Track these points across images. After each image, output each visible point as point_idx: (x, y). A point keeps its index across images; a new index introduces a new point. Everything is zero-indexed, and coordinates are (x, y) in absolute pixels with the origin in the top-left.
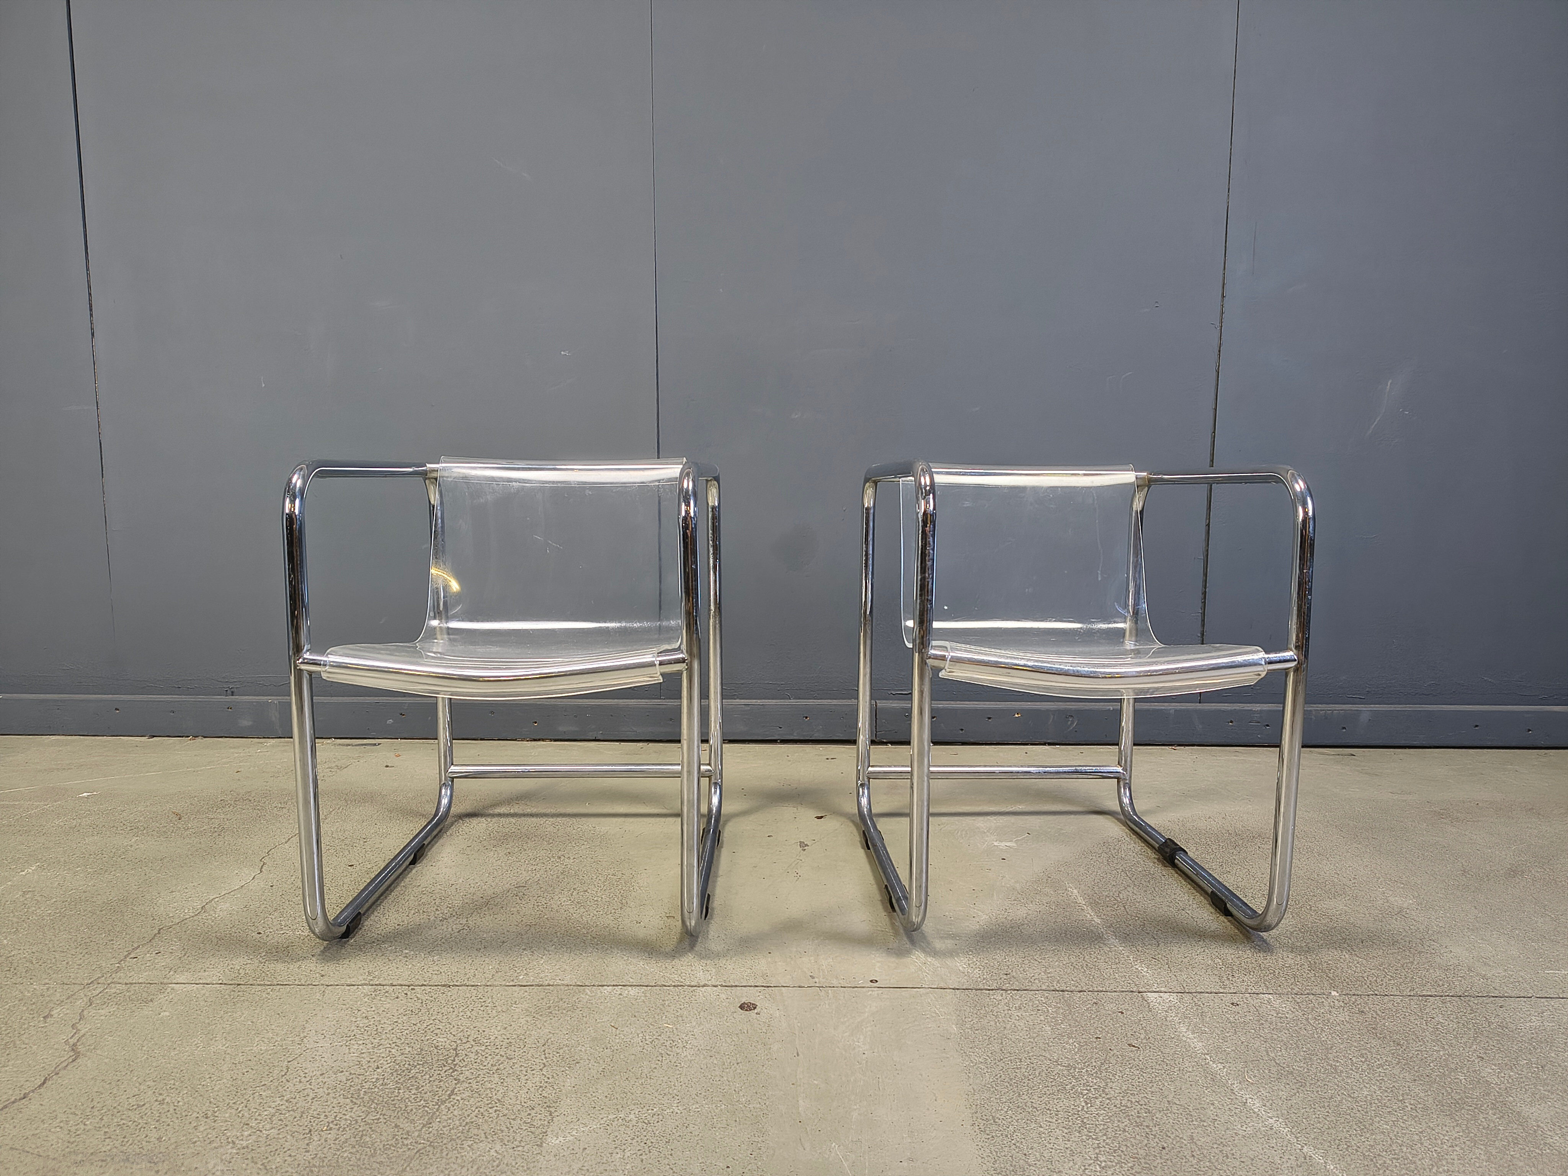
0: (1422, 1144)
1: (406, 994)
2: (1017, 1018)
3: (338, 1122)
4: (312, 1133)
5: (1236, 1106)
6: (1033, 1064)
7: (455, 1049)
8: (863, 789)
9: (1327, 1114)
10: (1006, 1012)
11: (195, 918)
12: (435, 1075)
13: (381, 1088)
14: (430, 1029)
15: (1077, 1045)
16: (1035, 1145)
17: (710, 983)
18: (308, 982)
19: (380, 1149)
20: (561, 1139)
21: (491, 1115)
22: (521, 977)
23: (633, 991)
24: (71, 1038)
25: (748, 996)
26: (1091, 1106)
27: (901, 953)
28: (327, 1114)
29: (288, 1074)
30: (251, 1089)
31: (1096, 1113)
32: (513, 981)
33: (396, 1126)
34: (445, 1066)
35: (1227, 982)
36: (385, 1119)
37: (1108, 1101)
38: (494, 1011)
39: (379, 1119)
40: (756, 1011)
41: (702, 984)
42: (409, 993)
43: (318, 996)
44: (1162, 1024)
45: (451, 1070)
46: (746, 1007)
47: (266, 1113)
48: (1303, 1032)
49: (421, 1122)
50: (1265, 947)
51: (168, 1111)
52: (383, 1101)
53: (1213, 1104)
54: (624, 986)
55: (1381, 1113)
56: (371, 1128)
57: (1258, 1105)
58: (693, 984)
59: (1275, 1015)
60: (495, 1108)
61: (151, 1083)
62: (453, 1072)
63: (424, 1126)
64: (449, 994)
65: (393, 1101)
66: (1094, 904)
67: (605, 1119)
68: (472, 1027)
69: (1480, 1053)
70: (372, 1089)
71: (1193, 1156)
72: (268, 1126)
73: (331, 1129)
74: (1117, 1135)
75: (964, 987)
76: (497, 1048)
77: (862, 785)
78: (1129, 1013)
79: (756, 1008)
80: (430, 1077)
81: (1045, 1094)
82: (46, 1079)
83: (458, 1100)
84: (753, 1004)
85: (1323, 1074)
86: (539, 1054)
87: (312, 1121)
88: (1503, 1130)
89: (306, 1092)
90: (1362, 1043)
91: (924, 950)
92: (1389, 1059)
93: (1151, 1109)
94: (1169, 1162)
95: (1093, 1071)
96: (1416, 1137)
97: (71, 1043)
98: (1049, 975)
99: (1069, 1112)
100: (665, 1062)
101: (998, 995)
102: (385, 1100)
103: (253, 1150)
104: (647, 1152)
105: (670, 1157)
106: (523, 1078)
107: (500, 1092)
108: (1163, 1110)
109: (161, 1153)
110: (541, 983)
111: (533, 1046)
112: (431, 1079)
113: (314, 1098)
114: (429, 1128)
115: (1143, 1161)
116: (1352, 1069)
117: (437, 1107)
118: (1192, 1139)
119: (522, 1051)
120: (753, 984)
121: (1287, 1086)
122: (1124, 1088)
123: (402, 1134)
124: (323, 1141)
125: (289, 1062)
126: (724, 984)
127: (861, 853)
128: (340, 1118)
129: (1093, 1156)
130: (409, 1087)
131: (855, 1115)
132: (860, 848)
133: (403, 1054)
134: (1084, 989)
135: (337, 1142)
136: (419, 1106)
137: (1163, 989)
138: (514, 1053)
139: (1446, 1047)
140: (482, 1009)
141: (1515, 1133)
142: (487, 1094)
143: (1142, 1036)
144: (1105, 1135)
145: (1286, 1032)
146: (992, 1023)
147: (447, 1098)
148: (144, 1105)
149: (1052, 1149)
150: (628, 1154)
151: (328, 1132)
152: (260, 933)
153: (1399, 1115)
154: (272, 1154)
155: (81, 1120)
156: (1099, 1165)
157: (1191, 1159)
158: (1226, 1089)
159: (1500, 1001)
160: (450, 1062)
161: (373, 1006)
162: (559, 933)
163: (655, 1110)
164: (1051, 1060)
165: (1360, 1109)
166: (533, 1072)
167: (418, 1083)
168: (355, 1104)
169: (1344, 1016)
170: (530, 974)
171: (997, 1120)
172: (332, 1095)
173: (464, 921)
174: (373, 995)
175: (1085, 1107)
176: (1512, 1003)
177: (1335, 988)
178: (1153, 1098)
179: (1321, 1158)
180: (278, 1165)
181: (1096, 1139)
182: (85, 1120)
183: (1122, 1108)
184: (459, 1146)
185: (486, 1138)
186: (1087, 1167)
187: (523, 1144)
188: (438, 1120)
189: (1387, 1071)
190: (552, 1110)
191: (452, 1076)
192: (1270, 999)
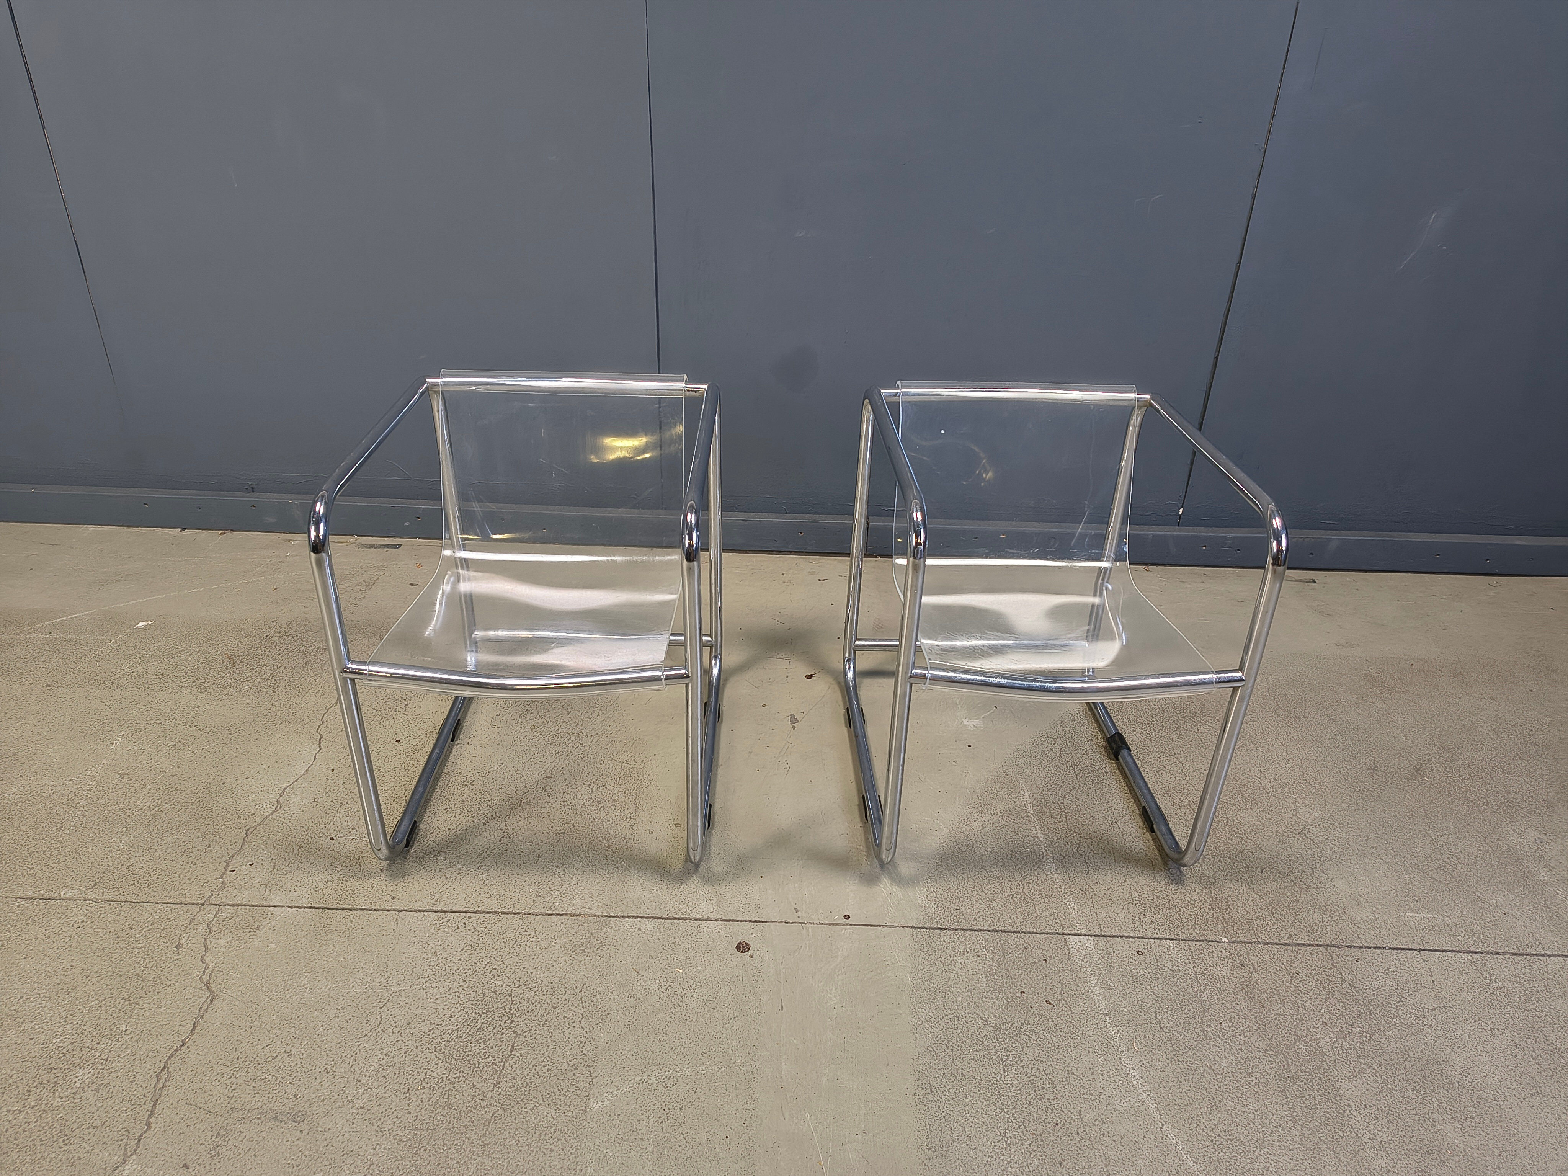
0: (1254, 1124)
1: (465, 924)
2: (960, 966)
3: (428, 1079)
4: (410, 1091)
5: (1120, 1078)
6: (967, 1023)
7: (510, 995)
8: (849, 664)
9: (1189, 1088)
10: (952, 959)
11: (274, 816)
12: (497, 1026)
13: (456, 1040)
14: (488, 969)
15: (1005, 1001)
16: (960, 1118)
17: (712, 917)
18: (382, 907)
19: (464, 1111)
20: (600, 1103)
21: (545, 1075)
22: (557, 904)
23: (649, 925)
24: (203, 975)
25: (744, 932)
26: (1008, 1075)
27: (870, 880)
28: (419, 1070)
29: (382, 1022)
30: (356, 1040)
31: (1011, 1083)
32: (550, 908)
33: (474, 1086)
34: (504, 1015)
35: (1138, 924)
36: (464, 1077)
37: (1022, 1069)
38: (538, 948)
39: (459, 1077)
40: (749, 953)
41: (705, 917)
42: (466, 923)
43: (392, 925)
44: (1077, 976)
45: (509, 1021)
46: (742, 947)
47: (372, 1068)
48: (1190, 990)
49: (492, 1081)
50: (1178, 879)
51: (297, 1064)
52: (460, 1056)
53: (1102, 1075)
54: (641, 917)
55: (1231, 1088)
56: (454, 1087)
57: (1137, 1077)
58: (698, 916)
59: (1170, 967)
60: (547, 1067)
61: (278, 1032)
62: (511, 1023)
63: (495, 1086)
64: (500, 925)
65: (468, 1056)
66: (1040, 813)
67: (633, 1081)
68: (521, 967)
69: (1325, 1019)
70: (450, 1042)
71: (1078, 1133)
72: (376, 1084)
73: (424, 1088)
74: (1024, 1109)
75: (921, 926)
76: (544, 995)
77: (849, 660)
78: (1052, 961)
79: (749, 949)
80: (494, 1029)
81: (973, 1060)
82: (194, 1024)
83: (518, 1057)
84: (748, 944)
85: (1195, 1041)
86: (578, 1002)
87: (409, 1078)
88: (1321, 1108)
89: (397, 1044)
90: (1234, 1004)
91: (891, 878)
92: (1251, 1025)
93: (1054, 1079)
94: (1059, 1139)
95: (1014, 1034)
96: (1252, 1116)
97: (205, 981)
98: (992, 911)
99: (990, 1081)
100: (677, 1015)
101: (946, 936)
102: (462, 1055)
103: (368, 1110)
104: (666, 1120)
105: (683, 1125)
106: (567, 1032)
107: (550, 1048)
108: (1063, 1081)
109: (300, 1111)
110: (574, 912)
111: (573, 992)
112: (495, 1031)
113: (406, 1052)
114: (499, 1088)
115: (1039, 1138)
116: (1219, 1036)
117: (502, 1064)
118: (1080, 1115)
119: (563, 999)
120: (748, 919)
121: (1165, 1055)
122: (1036, 1054)
123: (479, 1095)
124: (419, 1101)
125: (381, 1008)
126: (724, 918)
127: (843, 731)
128: (430, 1076)
129: (1002, 1132)
130: (478, 1040)
131: (825, 1080)
132: (844, 725)
133: (469, 1000)
134: (1019, 929)
135: (430, 1103)
136: (489, 1063)
137: (1083, 932)
138: (557, 1001)
139: (1301, 1009)
140: (528, 944)
141: (1328, 1113)
142: (540, 1051)
143: (1059, 991)
144: (1014, 1108)
145: (1176, 989)
146: (940, 972)
147: (509, 1054)
148: (277, 1056)
149: (972, 1122)
150: (651, 1122)
151: (423, 1091)
152: (332, 839)
153: (1245, 1090)
154: (383, 1114)
155: (232, 1072)
156: (1006, 1142)
157: (1076, 1137)
158: (1116, 1058)
159: (1358, 953)
160: (508, 1010)
161: (439, 939)
162: (584, 846)
163: (671, 1071)
164: (982, 1019)
165: (1216, 1083)
166: (574, 1024)
167: (485, 1036)
168: (439, 1059)
169: (1225, 970)
170: (565, 900)
171: (934, 1089)
172: (420, 1048)
173: (503, 826)
174: (438, 926)
175: (1003, 1076)
176: (1367, 955)
177: (1225, 932)
178: (1057, 1067)
179: (1174, 1138)
180: (390, 1127)
181: (1007, 1113)
182: (235, 1073)
183: (1032, 1078)
184: (523, 1109)
185: (543, 1101)
186: (996, 1144)
187: (572, 1108)
188: (505, 1080)
189: (1246, 1039)
190: (592, 1069)
191: (510, 1028)
192: (1170, 947)
